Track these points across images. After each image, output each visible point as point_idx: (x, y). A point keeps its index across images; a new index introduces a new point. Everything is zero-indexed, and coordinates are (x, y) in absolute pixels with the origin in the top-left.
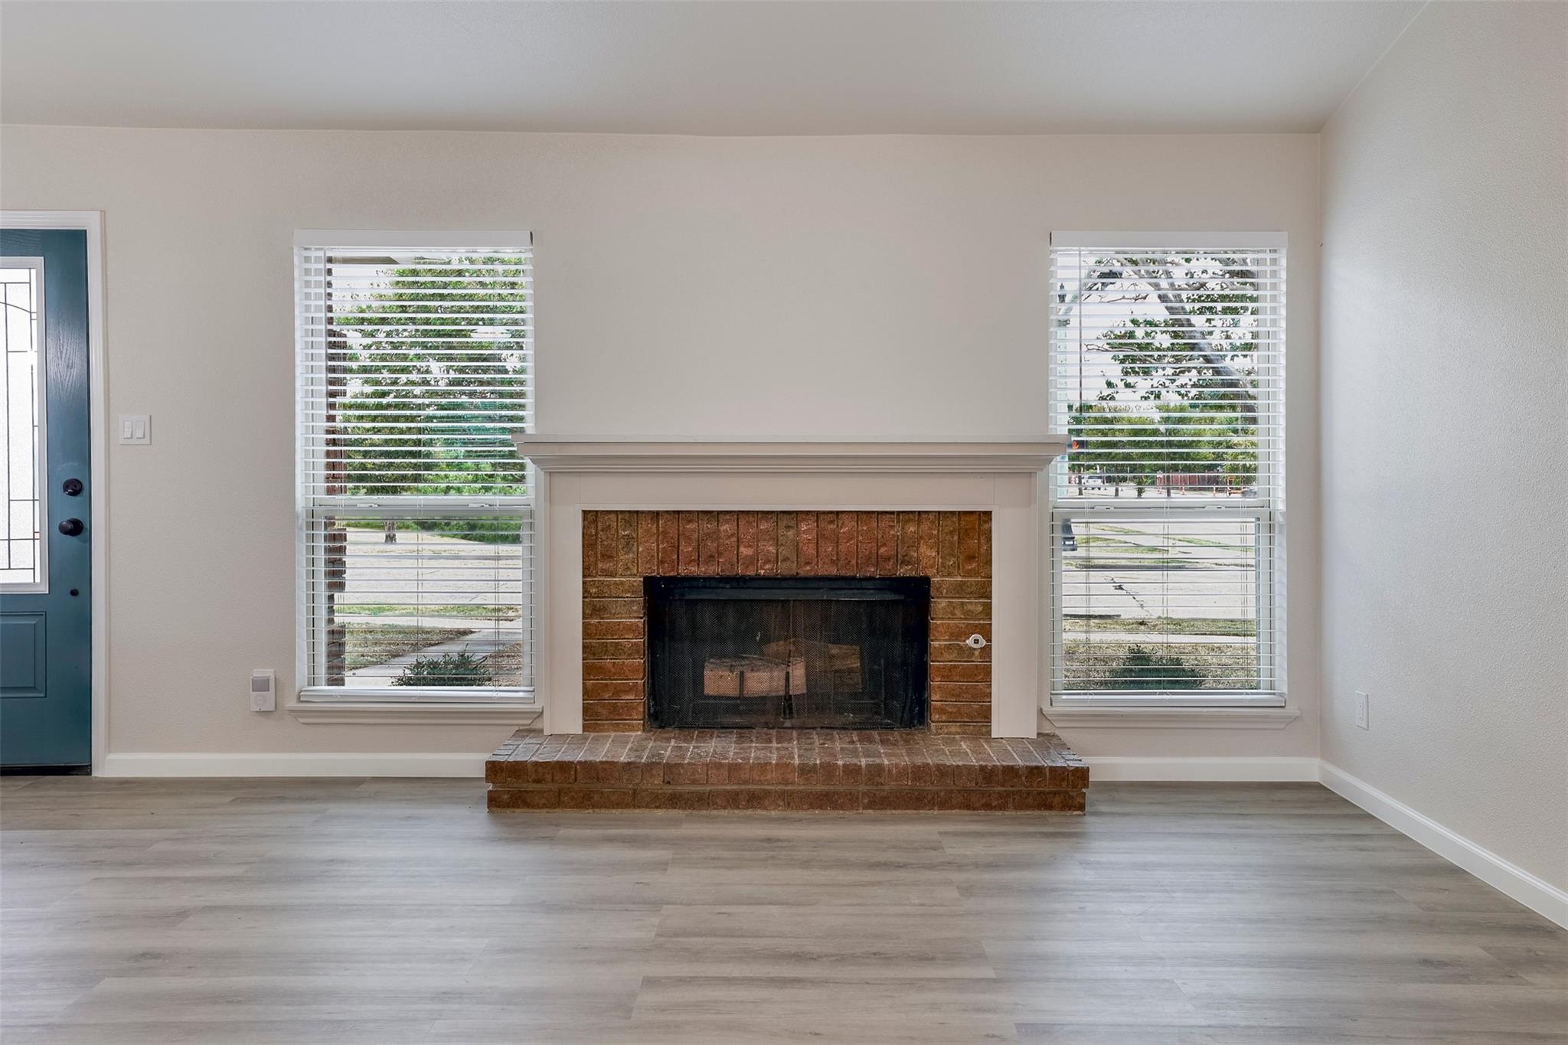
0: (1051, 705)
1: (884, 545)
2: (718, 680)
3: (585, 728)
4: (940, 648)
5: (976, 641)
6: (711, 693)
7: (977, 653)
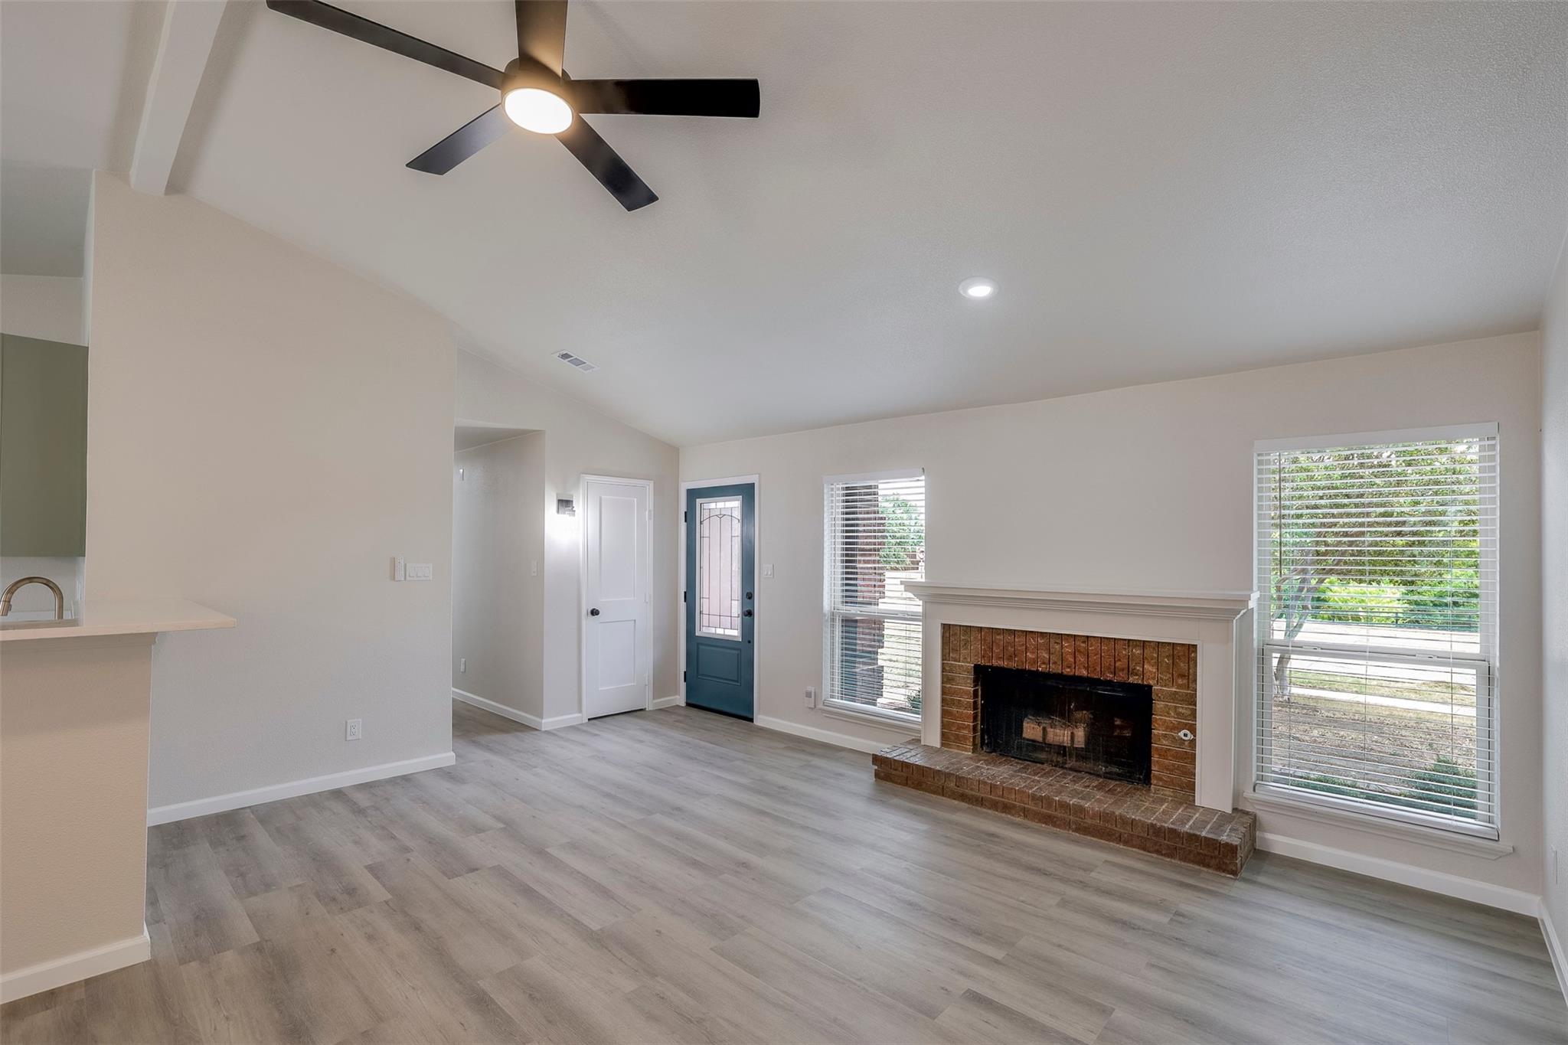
0: (1254, 790)
1: (1119, 660)
2: (1031, 730)
3: (943, 745)
4: (1158, 735)
5: (1185, 735)
6: (1027, 737)
7: (1186, 743)
